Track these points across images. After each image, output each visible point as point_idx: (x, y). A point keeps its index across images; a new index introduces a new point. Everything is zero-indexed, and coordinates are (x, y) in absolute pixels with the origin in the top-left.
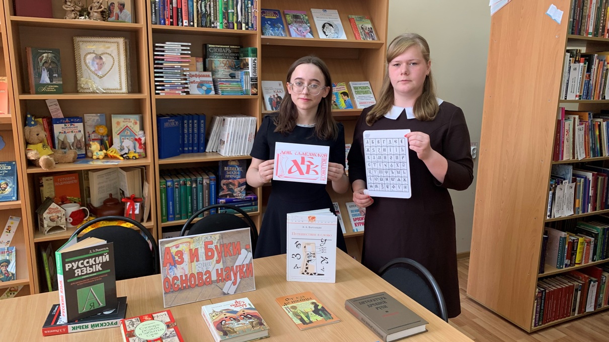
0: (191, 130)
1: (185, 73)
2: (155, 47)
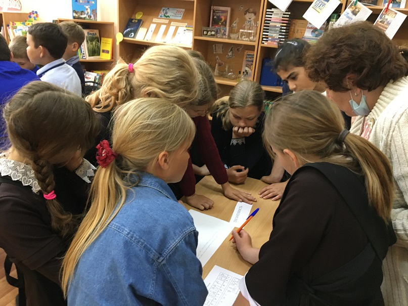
1: (283, 31)
2: (267, 12)
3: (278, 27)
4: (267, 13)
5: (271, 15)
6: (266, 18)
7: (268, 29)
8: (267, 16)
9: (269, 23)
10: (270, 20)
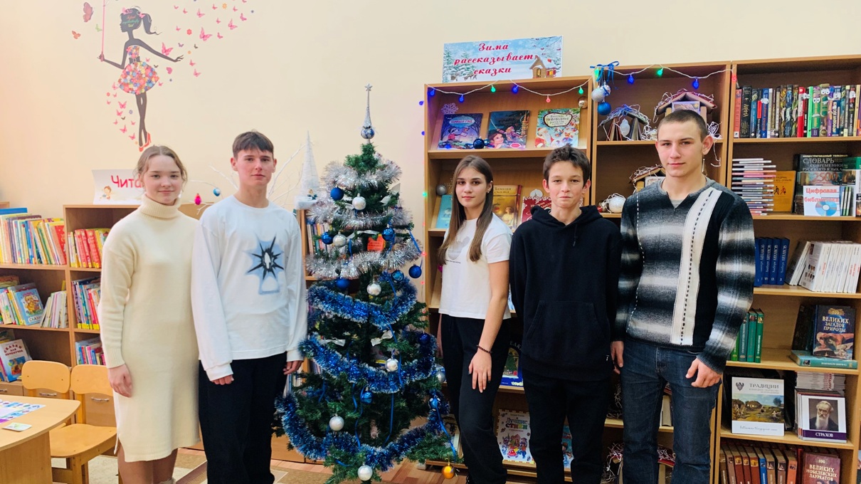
0: (768, 258)
1: (768, 191)
2: (734, 162)
3: (759, 186)
4: (734, 165)
5: (742, 167)
6: (733, 174)
7: (741, 190)
8: (734, 169)
9: (740, 181)
10: (742, 176)
